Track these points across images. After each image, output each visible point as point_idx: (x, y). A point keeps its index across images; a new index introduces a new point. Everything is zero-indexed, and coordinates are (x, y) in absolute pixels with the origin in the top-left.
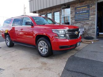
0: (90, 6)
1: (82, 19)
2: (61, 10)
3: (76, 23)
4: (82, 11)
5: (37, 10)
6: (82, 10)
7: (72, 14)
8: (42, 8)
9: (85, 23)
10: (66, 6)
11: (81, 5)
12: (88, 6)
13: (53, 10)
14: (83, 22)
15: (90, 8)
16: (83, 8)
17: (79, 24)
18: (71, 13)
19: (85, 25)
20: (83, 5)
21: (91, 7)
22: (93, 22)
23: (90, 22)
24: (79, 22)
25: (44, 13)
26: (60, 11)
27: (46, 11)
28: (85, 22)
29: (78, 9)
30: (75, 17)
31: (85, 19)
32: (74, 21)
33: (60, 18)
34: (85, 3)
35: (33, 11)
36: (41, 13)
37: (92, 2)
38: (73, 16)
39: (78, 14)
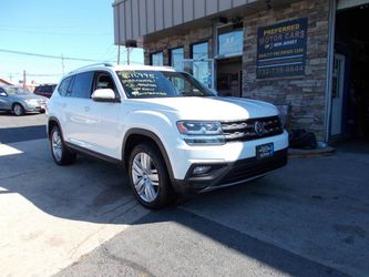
0: (309, 22)
1: (282, 69)
2: (212, 37)
3: (260, 85)
4: (284, 40)
6: (280, 37)
7: (248, 52)
8: (151, 30)
10: (230, 23)
11: (278, 20)
12: (303, 24)
13: (186, 37)
14: (284, 83)
15: (309, 30)
16: (284, 29)
17: (271, 88)
18: (244, 49)
19: (289, 92)
20: (286, 20)
21: (314, 25)
22: (318, 85)
23: (306, 84)
24: (271, 83)
25: (159, 45)
26: (210, 40)
27: (167, 40)
28: (292, 83)
29: (269, 32)
30: (258, 64)
31: (292, 69)
32: (253, 77)
34: (291, 10)
36: (153, 45)
37: (318, 7)
38: (251, 60)
39: (268, 50)
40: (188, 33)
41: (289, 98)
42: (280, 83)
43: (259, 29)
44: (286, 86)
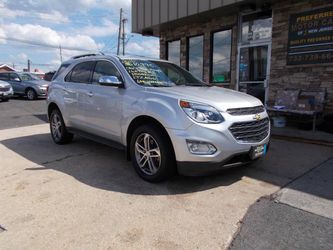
1: (317, 56)
2: (236, 24)
3: (291, 72)
4: (318, 28)
5: (156, 22)
6: (316, 23)
7: (278, 39)
8: (173, 17)
9: (328, 73)
10: (259, 10)
11: (313, 6)
13: (207, 24)
14: (320, 70)
17: (303, 75)
18: (274, 36)
19: (325, 79)
20: (323, 7)
24: (304, 69)
25: (177, 33)
26: (234, 27)
27: (185, 28)
28: (328, 69)
29: (303, 19)
30: (289, 50)
31: (328, 56)
32: (282, 63)
33: (234, 53)
35: (141, 27)
36: (170, 34)
38: (281, 46)
39: (302, 37)
40: (210, 20)
41: (324, 85)
42: (314, 70)
43: (292, 16)
44: (321, 74)
